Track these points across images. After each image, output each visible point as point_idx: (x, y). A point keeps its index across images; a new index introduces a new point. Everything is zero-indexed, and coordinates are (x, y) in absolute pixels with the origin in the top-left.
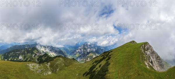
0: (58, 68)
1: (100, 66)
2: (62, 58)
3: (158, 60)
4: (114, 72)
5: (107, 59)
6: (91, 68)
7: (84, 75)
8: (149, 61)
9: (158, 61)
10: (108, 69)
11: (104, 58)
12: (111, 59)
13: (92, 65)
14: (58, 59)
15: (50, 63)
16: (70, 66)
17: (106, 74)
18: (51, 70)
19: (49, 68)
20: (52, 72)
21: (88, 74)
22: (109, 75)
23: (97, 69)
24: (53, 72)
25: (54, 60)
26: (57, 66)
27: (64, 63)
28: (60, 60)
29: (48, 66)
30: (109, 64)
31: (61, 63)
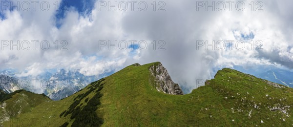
0: (19, 110)
1: (86, 101)
2: (25, 93)
3: (176, 89)
4: (110, 104)
5: (97, 89)
6: (71, 105)
7: (61, 116)
8: (163, 89)
9: (176, 91)
10: (100, 101)
11: (92, 90)
12: (103, 89)
13: (73, 102)
14: (18, 95)
15: (6, 102)
16: (39, 106)
17: (97, 108)
18: (8, 113)
19: (5, 111)
20: (11, 118)
21: (68, 113)
22: (102, 109)
23: (81, 105)
24: (11, 116)
25: (12, 97)
26: (18, 107)
27: (28, 102)
28: (22, 97)
29: (3, 108)
30: (102, 95)
31: (23, 101)
